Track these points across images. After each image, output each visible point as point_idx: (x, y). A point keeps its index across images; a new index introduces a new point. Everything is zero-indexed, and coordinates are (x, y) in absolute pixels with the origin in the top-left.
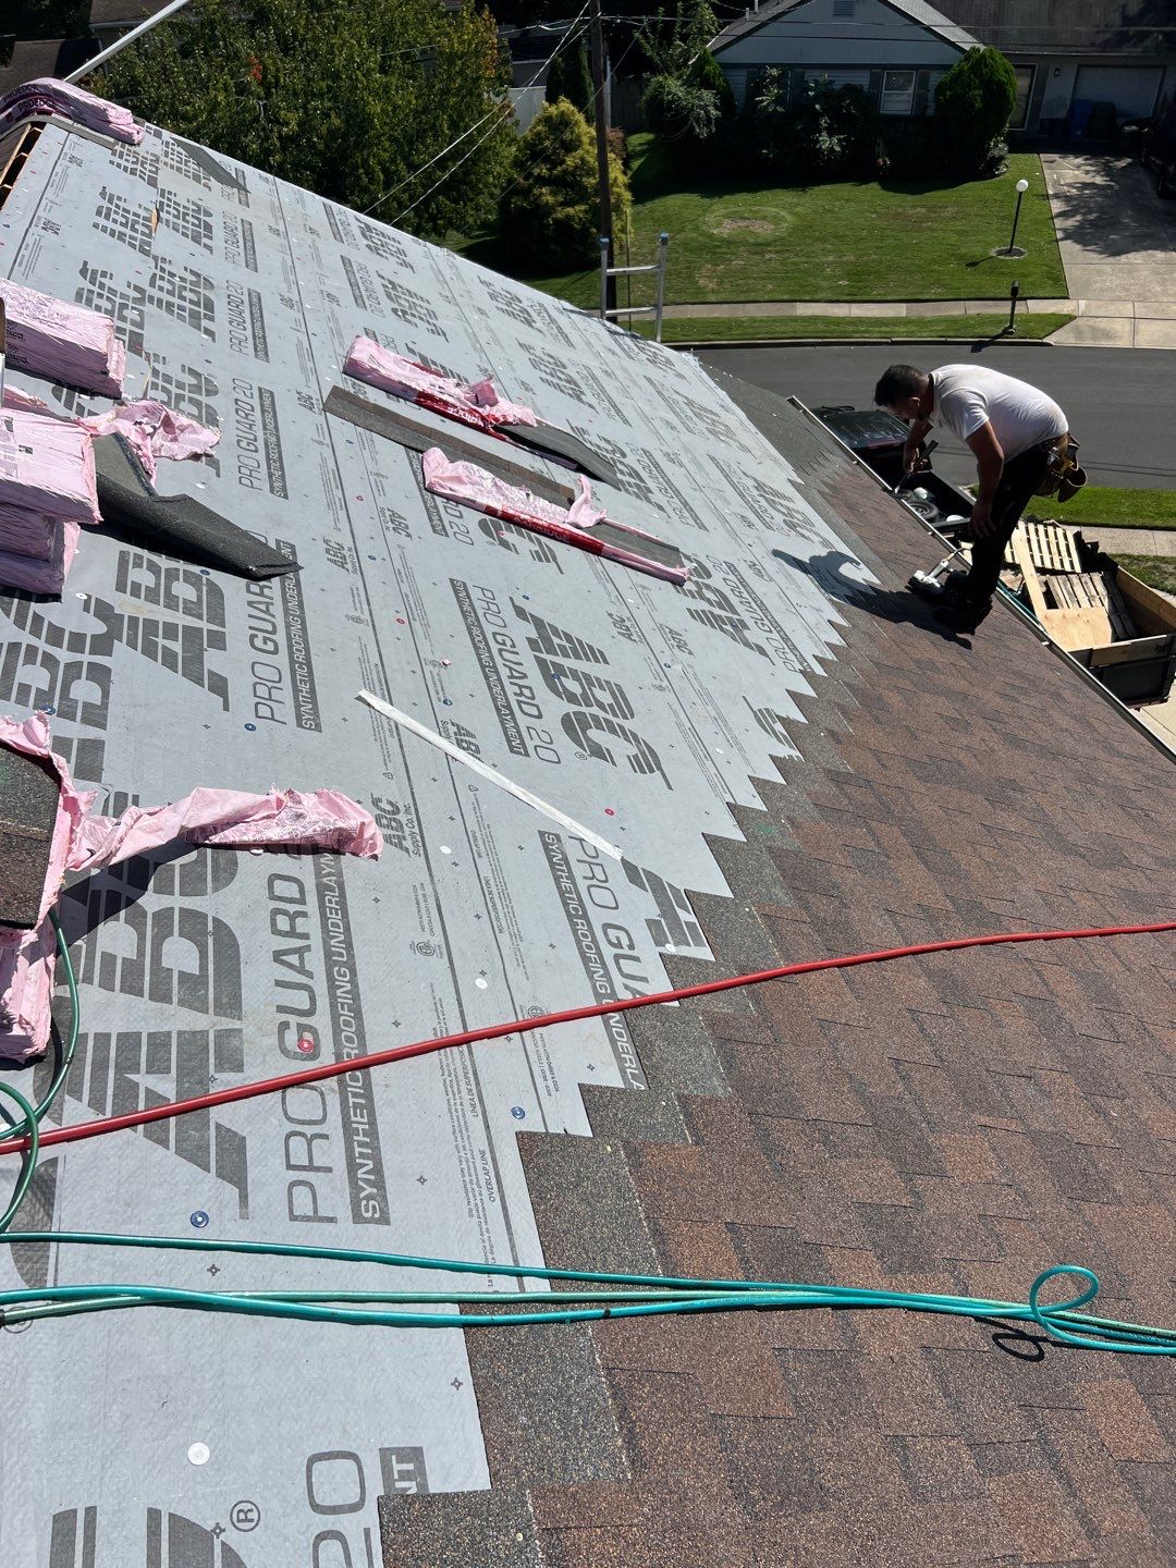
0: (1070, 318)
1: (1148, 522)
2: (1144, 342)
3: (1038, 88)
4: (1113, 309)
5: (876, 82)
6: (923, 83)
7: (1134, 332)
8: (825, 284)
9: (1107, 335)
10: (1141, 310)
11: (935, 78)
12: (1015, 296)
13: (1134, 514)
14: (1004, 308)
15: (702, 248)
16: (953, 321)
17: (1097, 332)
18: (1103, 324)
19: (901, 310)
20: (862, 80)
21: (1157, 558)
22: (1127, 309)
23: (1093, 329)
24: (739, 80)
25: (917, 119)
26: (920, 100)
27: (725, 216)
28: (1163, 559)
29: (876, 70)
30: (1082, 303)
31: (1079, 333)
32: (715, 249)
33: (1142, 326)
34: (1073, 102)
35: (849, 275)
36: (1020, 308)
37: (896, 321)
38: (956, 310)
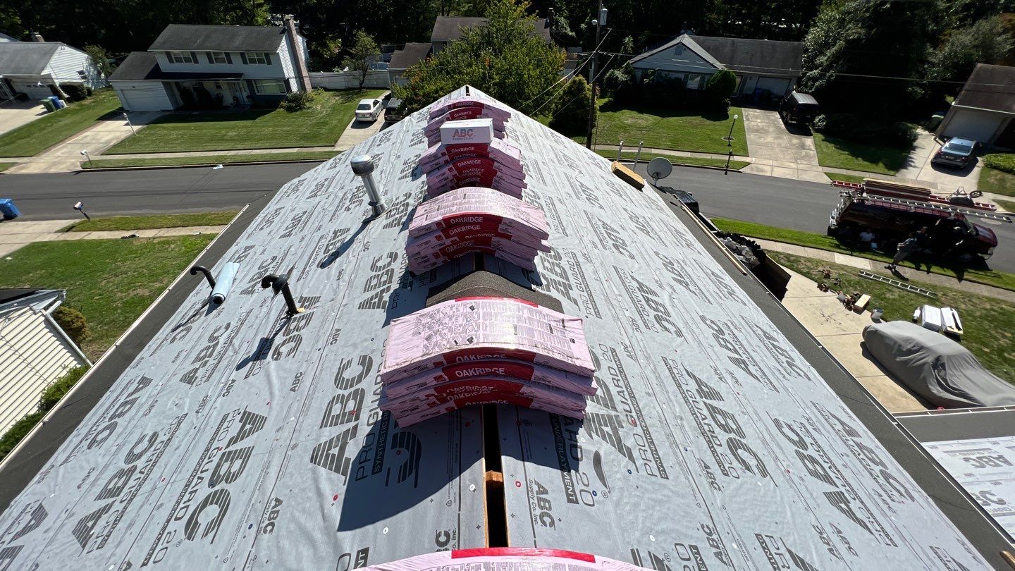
0: (749, 164)
1: (774, 239)
2: (775, 175)
3: (743, 83)
4: (766, 162)
5: (686, 77)
6: (703, 79)
7: (772, 171)
8: (662, 143)
9: (762, 171)
10: (775, 163)
11: (707, 78)
12: (731, 154)
13: (769, 235)
14: (726, 158)
15: (621, 127)
16: (708, 160)
17: (758, 169)
18: (761, 167)
19: (688, 155)
20: (682, 76)
21: (777, 252)
22: (770, 162)
23: (757, 168)
24: (639, 74)
25: (699, 91)
26: (701, 85)
27: (630, 117)
28: (780, 253)
29: (687, 74)
30: (754, 159)
31: (752, 169)
32: (625, 128)
33: (775, 169)
34: (756, 88)
35: (671, 141)
36: (732, 158)
37: (687, 158)
38: (708, 156)
